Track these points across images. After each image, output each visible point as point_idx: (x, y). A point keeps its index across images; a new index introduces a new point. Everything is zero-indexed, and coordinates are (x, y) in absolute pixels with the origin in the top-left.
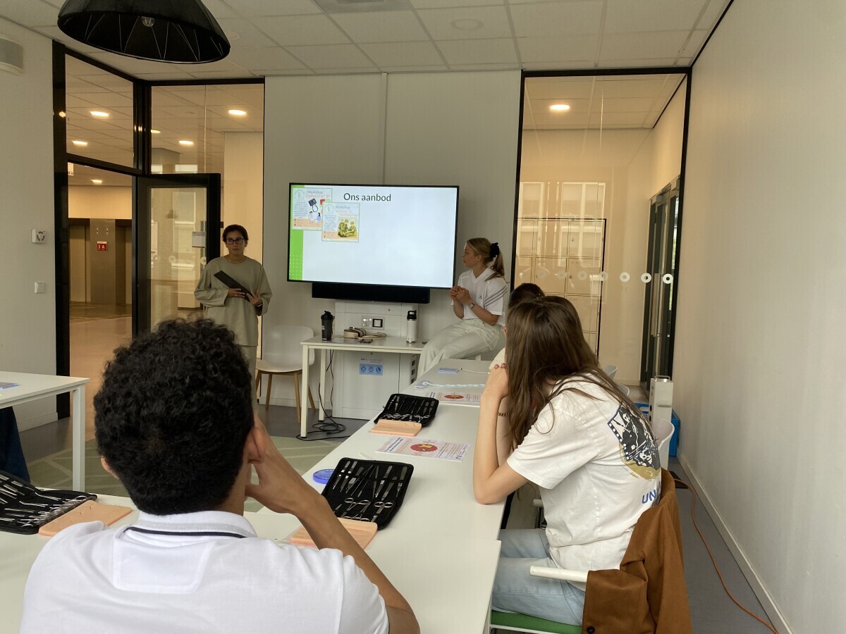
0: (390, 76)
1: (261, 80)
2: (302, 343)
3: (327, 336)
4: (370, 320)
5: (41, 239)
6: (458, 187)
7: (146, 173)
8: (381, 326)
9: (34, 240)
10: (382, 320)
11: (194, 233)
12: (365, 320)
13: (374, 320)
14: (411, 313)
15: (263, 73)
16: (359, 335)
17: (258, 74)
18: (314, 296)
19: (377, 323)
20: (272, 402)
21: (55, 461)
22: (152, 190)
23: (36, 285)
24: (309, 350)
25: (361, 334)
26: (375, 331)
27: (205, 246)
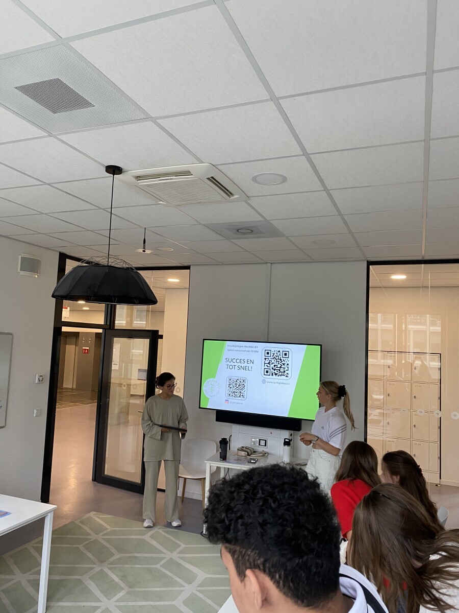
0: (274, 266)
1: (188, 268)
2: (205, 462)
3: (224, 457)
4: (258, 440)
5: (41, 381)
6: (321, 345)
7: (112, 328)
8: (265, 445)
9: (37, 381)
10: (266, 441)
11: (139, 370)
12: (253, 440)
13: (260, 440)
14: (286, 440)
15: (189, 264)
16: (248, 455)
17: (186, 264)
18: (217, 420)
19: (263, 443)
20: (186, 496)
21: (33, 547)
22: (115, 339)
23: (35, 411)
24: (210, 466)
25: (250, 453)
26: (261, 449)
27: (146, 379)
